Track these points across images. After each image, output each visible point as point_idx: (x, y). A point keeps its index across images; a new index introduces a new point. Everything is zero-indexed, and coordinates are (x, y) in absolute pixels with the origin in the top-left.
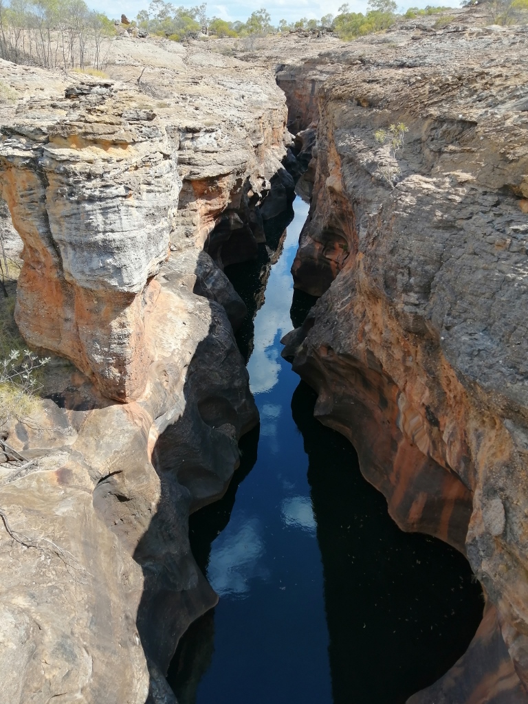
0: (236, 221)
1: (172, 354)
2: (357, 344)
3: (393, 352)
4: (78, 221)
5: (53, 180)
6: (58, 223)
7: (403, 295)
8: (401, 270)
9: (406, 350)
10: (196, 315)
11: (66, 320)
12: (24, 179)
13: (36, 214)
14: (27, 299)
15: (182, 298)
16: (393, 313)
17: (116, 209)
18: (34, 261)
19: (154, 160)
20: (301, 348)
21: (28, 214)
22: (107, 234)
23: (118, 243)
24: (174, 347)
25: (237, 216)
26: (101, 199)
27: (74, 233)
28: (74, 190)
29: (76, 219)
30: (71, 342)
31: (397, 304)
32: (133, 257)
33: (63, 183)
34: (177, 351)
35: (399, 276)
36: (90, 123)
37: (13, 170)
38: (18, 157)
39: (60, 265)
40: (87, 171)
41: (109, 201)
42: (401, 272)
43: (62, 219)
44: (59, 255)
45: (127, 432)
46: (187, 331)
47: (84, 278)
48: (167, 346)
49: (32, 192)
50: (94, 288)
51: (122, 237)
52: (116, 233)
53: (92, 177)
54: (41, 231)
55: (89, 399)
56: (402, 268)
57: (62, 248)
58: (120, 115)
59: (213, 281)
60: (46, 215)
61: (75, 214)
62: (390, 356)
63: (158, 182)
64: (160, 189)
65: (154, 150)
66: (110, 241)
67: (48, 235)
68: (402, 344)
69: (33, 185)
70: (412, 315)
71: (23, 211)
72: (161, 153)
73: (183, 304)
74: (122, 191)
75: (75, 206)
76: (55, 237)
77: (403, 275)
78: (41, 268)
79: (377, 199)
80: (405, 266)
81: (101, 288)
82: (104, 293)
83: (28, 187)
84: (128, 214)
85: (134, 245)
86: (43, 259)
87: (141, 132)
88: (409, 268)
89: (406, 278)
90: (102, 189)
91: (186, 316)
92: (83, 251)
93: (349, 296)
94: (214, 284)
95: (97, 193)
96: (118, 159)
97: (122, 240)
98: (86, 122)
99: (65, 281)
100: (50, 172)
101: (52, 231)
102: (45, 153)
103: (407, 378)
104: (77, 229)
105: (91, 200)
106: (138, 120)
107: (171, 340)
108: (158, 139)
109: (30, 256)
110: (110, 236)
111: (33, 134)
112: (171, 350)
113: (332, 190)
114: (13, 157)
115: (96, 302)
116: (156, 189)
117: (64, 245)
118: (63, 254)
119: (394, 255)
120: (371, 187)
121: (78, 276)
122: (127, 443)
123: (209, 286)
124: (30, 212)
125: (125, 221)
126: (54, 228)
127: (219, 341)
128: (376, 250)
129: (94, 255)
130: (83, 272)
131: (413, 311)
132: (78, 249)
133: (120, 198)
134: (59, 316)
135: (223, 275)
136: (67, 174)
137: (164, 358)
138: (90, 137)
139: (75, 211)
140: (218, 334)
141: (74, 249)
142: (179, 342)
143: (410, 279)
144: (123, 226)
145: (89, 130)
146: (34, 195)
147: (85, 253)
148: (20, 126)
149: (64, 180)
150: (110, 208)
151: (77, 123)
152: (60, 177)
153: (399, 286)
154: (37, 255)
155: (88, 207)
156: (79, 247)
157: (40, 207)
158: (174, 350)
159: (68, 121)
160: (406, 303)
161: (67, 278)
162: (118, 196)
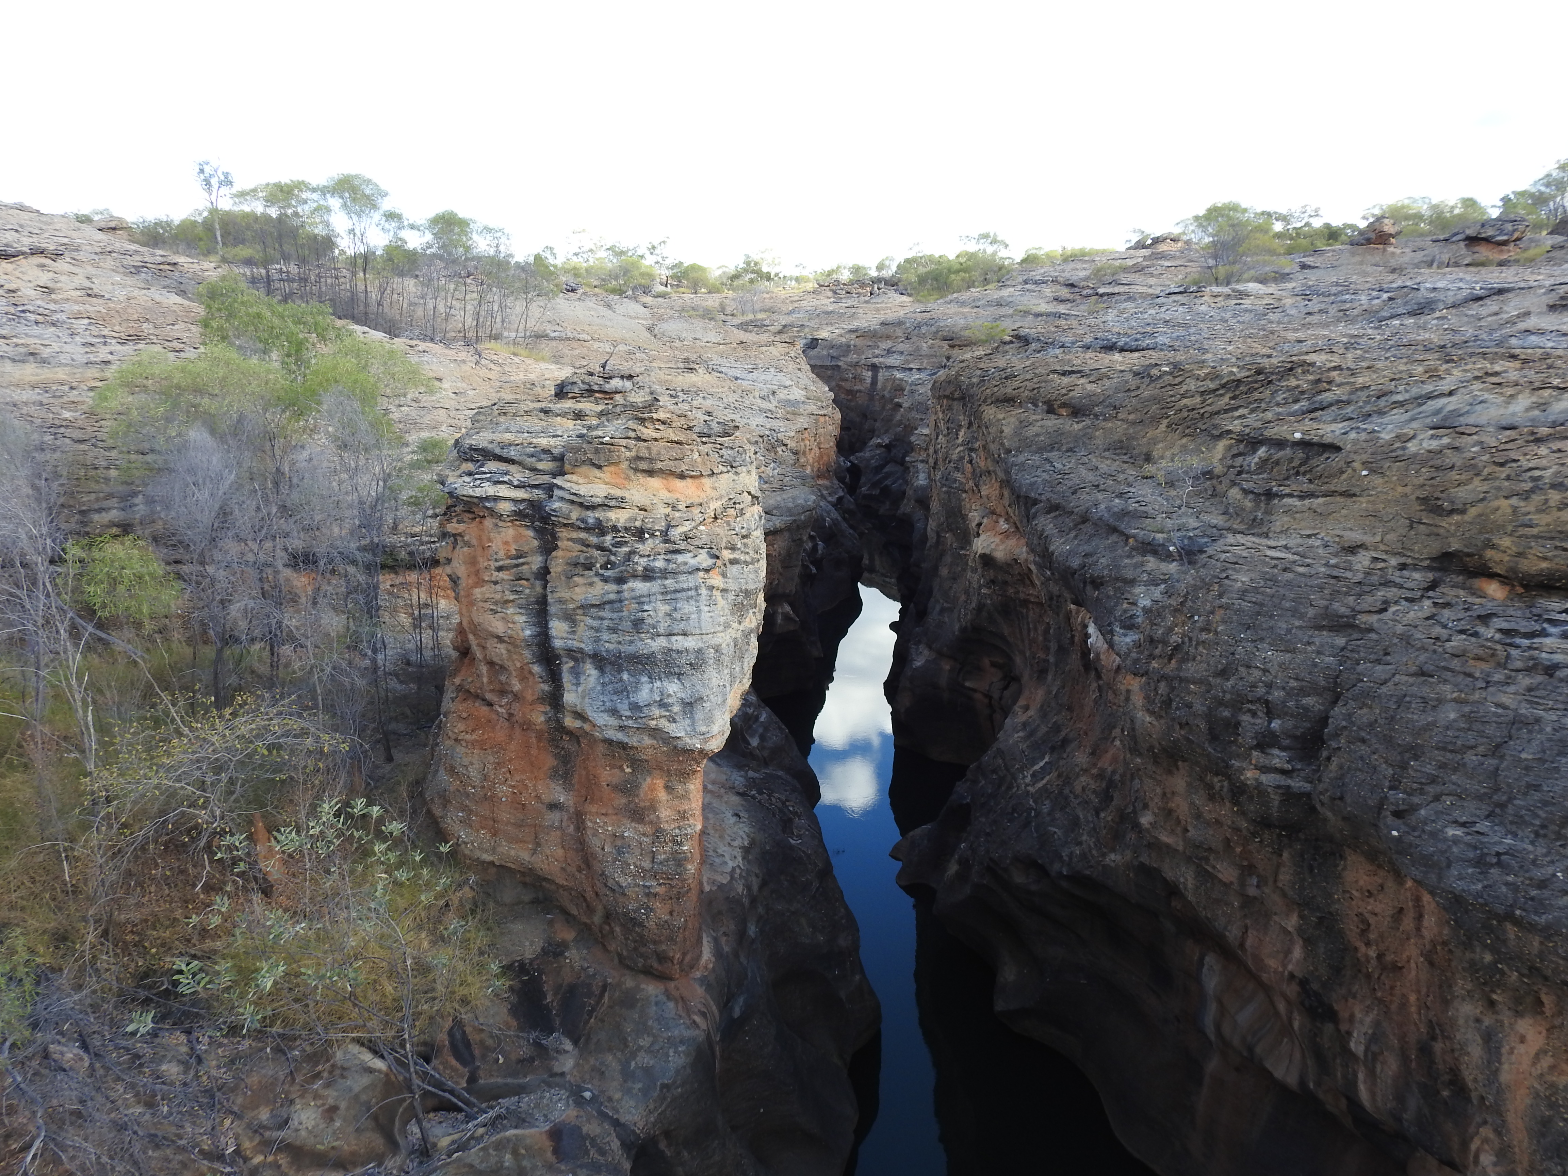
0: (786, 617)
1: (732, 878)
2: (1104, 855)
3: (1214, 867)
4: (615, 615)
5: (572, 540)
6: (569, 618)
7: (1255, 753)
8: (1249, 706)
9: (1245, 863)
10: (753, 797)
11: (554, 806)
12: (510, 539)
13: (523, 602)
14: (472, 764)
15: (718, 765)
16: (1225, 790)
17: (693, 593)
18: (492, 691)
19: (741, 506)
20: (953, 868)
21: (507, 602)
22: (674, 638)
23: (692, 658)
24: (731, 864)
25: (787, 608)
26: (665, 574)
27: (605, 636)
28: (613, 558)
29: (613, 611)
30: (560, 852)
31: (1241, 770)
32: (715, 682)
33: (588, 546)
34: (738, 871)
35: (1246, 718)
36: (645, 441)
37: (488, 522)
38: (505, 499)
39: (555, 699)
40: (638, 524)
41: (682, 578)
42: (1249, 710)
43: (580, 612)
44: (554, 677)
45: (682, 1042)
46: (746, 829)
47: (613, 721)
48: (718, 861)
49: (521, 561)
50: (633, 741)
51: (701, 645)
52: (690, 638)
53: (647, 536)
54: (528, 633)
55: (591, 971)
56: (1251, 702)
57: (567, 666)
58: (690, 428)
59: (761, 730)
60: (543, 602)
61: (610, 602)
62: (1205, 876)
63: (745, 545)
64: (748, 558)
65: (739, 488)
66: (678, 652)
67: (543, 639)
68: (1238, 850)
69: (526, 549)
70: (1280, 791)
71: (498, 597)
72: (749, 493)
73: (724, 777)
74: (704, 560)
75: (614, 587)
76: (558, 643)
77: (1254, 714)
78: (508, 703)
79: (1145, 577)
80: (1259, 699)
81: (647, 741)
82: (651, 751)
83: (514, 552)
84: (711, 603)
85: (718, 661)
86: (517, 686)
87: (722, 457)
88: (1267, 702)
89: (1261, 721)
90: (669, 557)
91: (735, 799)
92: (620, 671)
93: (1047, 759)
94: (762, 738)
95: (659, 564)
96: (688, 503)
97: (700, 651)
98: (638, 439)
99: (561, 729)
100: (565, 525)
101: (553, 632)
102: (557, 492)
103: (1248, 921)
104: (614, 630)
105: (648, 575)
106: (709, 436)
107: (722, 849)
108: (744, 469)
109: (485, 680)
110: (679, 642)
111: (533, 460)
112: (729, 870)
113: (987, 560)
114: (496, 499)
115: (628, 770)
116: (743, 557)
117: (576, 660)
118: (567, 678)
119: (1228, 680)
120: (1130, 556)
121: (602, 719)
122: (684, 1067)
123: (755, 742)
124: (512, 597)
125: (705, 616)
126: (558, 628)
127: (804, 852)
128: (1179, 669)
129: (645, 679)
130: (614, 712)
131: (1283, 783)
132: (608, 669)
133: (701, 574)
134: (538, 797)
135: (775, 718)
136: (600, 529)
137: (721, 887)
138: (644, 465)
139: (612, 596)
140: (799, 837)
141: (601, 669)
142: (738, 853)
143: (1270, 723)
144: (703, 624)
145: (644, 453)
146: (525, 567)
147: (625, 676)
148: (503, 446)
149: (594, 540)
150: (683, 590)
151: (624, 442)
152: (583, 535)
153: (1247, 738)
154: (503, 678)
155: (639, 586)
156: (612, 664)
157: (532, 587)
158: (734, 869)
159: (607, 439)
160: (1265, 769)
161: (569, 722)
162: (698, 570)
